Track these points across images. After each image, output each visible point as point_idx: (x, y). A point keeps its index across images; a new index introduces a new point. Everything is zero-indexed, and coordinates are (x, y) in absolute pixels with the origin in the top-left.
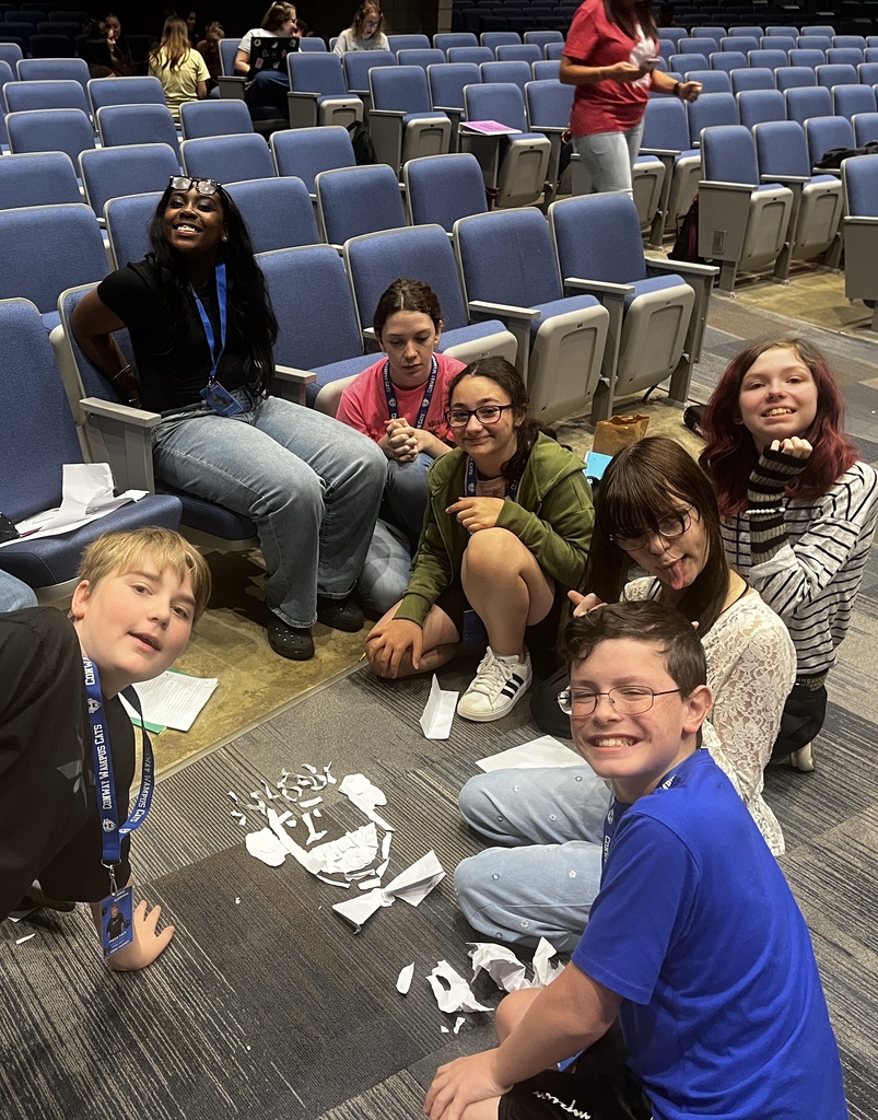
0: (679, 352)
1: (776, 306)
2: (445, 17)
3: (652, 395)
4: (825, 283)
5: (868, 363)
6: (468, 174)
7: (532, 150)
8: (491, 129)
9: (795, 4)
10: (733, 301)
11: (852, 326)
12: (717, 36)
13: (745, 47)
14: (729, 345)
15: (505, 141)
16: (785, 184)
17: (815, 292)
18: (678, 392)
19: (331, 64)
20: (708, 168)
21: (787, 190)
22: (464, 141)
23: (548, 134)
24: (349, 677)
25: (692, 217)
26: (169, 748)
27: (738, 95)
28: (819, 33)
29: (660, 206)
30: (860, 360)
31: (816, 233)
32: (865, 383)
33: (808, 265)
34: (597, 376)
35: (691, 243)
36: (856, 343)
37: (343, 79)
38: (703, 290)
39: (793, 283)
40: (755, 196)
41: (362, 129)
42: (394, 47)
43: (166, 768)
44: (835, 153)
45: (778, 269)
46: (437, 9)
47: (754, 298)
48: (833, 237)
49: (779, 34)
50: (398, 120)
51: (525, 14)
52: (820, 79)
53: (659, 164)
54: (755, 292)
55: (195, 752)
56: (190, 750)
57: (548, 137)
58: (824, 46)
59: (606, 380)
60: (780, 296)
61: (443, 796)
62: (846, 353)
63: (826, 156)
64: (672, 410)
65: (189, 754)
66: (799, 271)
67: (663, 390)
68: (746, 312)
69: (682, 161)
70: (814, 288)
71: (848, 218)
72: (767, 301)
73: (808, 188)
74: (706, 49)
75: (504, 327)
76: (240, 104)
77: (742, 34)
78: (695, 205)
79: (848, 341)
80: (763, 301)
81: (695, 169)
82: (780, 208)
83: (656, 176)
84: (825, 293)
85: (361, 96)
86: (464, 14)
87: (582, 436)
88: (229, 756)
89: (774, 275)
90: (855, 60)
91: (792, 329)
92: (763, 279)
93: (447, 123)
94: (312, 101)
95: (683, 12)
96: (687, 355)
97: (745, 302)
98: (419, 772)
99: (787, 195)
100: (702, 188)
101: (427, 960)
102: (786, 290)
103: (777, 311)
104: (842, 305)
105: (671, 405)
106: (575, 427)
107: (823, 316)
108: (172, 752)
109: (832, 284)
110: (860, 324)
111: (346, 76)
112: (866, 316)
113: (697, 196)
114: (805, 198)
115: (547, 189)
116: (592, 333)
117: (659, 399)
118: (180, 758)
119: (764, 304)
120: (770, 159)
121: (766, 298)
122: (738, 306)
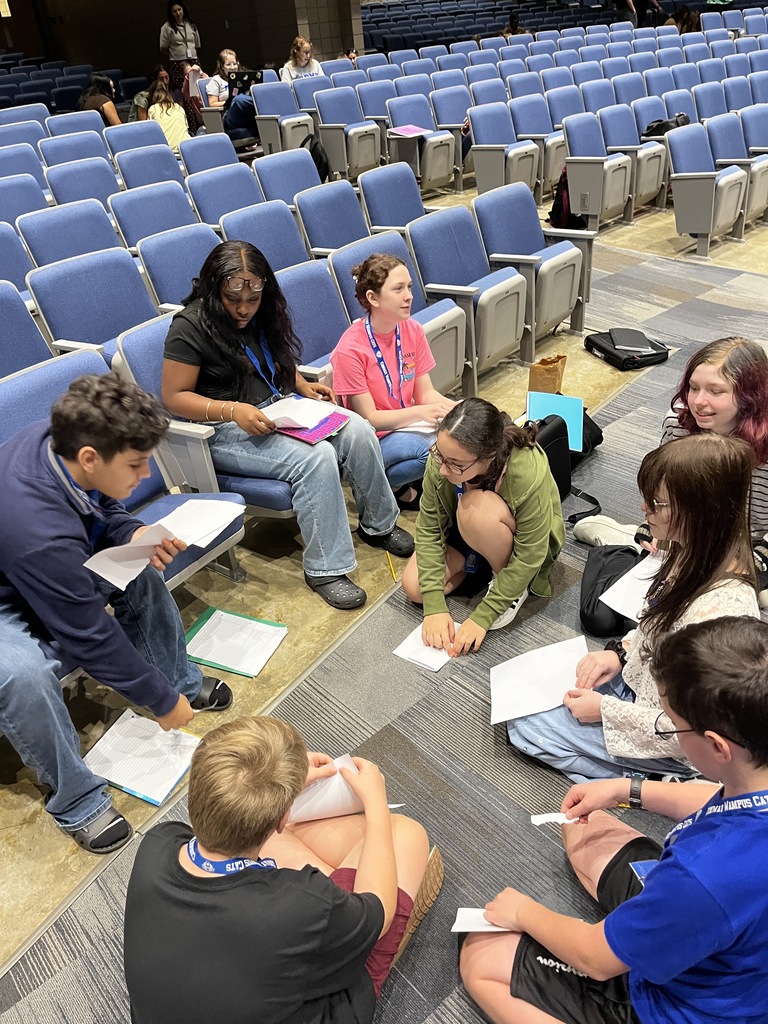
0: (575, 296)
1: (629, 244)
2: (359, 41)
3: (559, 329)
4: (658, 220)
5: (700, 281)
6: (405, 178)
7: (442, 144)
8: (410, 131)
9: (598, 4)
10: (600, 244)
11: (683, 252)
12: (555, 38)
13: (576, 45)
14: (603, 279)
15: (422, 140)
16: (625, 152)
17: (653, 229)
18: (577, 324)
19: (284, 90)
20: (571, 145)
21: (627, 158)
22: (392, 143)
23: (451, 130)
24: (387, 601)
25: (563, 184)
26: (263, 688)
27: (581, 86)
28: (623, 28)
29: (538, 177)
30: (693, 279)
31: (649, 186)
32: (700, 297)
33: (644, 207)
34: (522, 325)
35: (565, 203)
36: (688, 266)
37: (295, 102)
38: (587, 250)
39: (637, 223)
40: (606, 165)
41: (315, 141)
42: (327, 71)
43: (265, 706)
44: (655, 125)
45: (625, 215)
46: (352, 35)
47: (612, 239)
48: (660, 186)
49: (596, 31)
50: (341, 131)
51: (414, 31)
52: (633, 66)
53: (534, 146)
54: (612, 234)
55: (283, 688)
56: (279, 687)
57: (452, 132)
58: (628, 38)
59: (528, 327)
60: (630, 235)
61: (476, 696)
62: (683, 275)
63: (649, 128)
64: (574, 338)
65: (280, 691)
66: (640, 213)
67: (566, 324)
68: (610, 252)
69: (549, 142)
70: (652, 226)
71: (673, 175)
72: (623, 240)
73: (641, 154)
74: (550, 49)
75: (454, 303)
76: (224, 136)
77: (571, 34)
78: (564, 175)
79: (682, 265)
80: (619, 240)
81: (560, 146)
82: (623, 171)
83: (533, 156)
84: (660, 229)
85: (310, 113)
86: (370, 35)
87: (516, 370)
88: (311, 688)
89: (623, 219)
90: (652, 47)
91: (644, 261)
92: (617, 223)
93: (376, 129)
94: (274, 122)
95: (524, 18)
96: (580, 298)
97: (608, 243)
98: (454, 677)
99: (627, 161)
100: (568, 162)
101: (492, 846)
102: (633, 230)
103: (631, 247)
104: (673, 236)
105: (573, 334)
106: (509, 363)
107: (662, 247)
108: (266, 691)
109: (664, 221)
110: (687, 250)
111: (297, 99)
112: (691, 243)
113: (565, 168)
114: (639, 161)
115: (456, 172)
116: (516, 296)
117: (564, 331)
118: (273, 695)
119: (621, 243)
120: (612, 135)
121: (621, 238)
122: (603, 248)
